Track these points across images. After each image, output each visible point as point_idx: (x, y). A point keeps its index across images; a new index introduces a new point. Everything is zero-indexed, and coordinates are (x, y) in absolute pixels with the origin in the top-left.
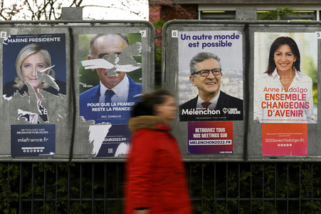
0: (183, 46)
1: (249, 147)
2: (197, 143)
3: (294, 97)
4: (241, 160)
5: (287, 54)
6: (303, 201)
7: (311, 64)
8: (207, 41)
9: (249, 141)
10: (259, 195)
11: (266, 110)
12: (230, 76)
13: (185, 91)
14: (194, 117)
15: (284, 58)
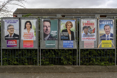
0: (5, 23)
1: (20, 46)
2: (9, 45)
3: (30, 34)
4: (19, 48)
5: (29, 25)
6: (32, 58)
7: (34, 27)
8: (11, 22)
9: (20, 44)
10: (23, 56)
11: (24, 37)
12: (16, 30)
13: (6, 33)
14: (8, 39)
15: (28, 26)
